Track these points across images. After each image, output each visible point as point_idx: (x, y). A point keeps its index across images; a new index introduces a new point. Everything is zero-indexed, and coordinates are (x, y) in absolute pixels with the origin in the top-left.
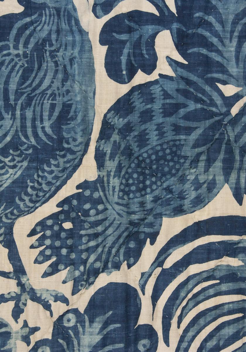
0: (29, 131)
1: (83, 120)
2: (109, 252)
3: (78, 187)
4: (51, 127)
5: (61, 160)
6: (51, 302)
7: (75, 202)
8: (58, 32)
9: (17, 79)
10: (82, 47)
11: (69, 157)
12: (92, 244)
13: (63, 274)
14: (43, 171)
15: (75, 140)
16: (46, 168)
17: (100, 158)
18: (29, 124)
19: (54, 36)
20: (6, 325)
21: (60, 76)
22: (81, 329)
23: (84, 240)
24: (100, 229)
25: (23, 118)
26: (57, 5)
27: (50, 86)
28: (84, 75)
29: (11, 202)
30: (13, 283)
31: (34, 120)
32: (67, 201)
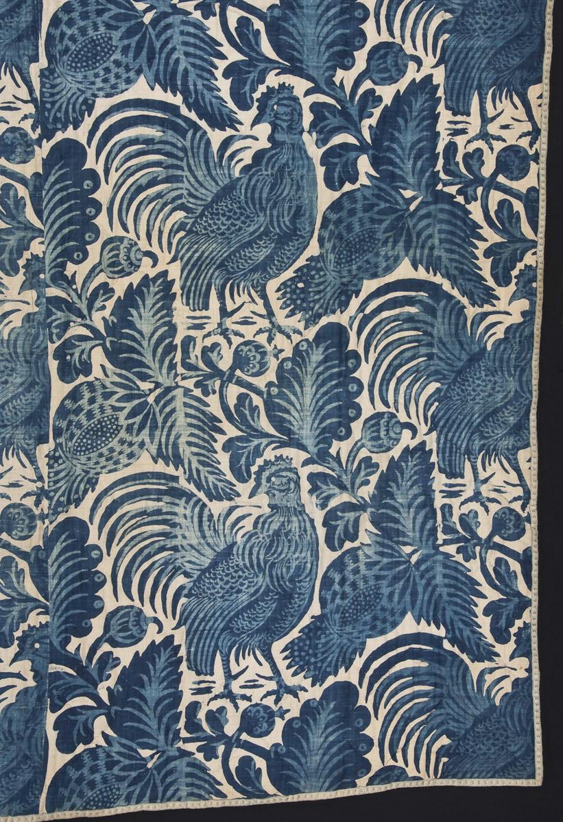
0: (275, 224)
1: (310, 216)
2: (328, 303)
3: (307, 260)
4: (289, 221)
5: (296, 243)
6: (291, 334)
7: (305, 270)
8: (293, 159)
9: (267, 191)
10: (309, 167)
11: (301, 240)
12: (317, 297)
13: (299, 316)
14: (285, 250)
15: (305, 229)
16: (286, 248)
17: (321, 241)
18: (275, 219)
19: (290, 162)
20: (264, 347)
21: (295, 187)
22: (310, 352)
23: (312, 294)
24: (322, 287)
25: (271, 215)
26: (293, 142)
27: (288, 194)
28: (310, 186)
29: (265, 270)
30: (267, 321)
31: (278, 216)
32: (300, 269)
